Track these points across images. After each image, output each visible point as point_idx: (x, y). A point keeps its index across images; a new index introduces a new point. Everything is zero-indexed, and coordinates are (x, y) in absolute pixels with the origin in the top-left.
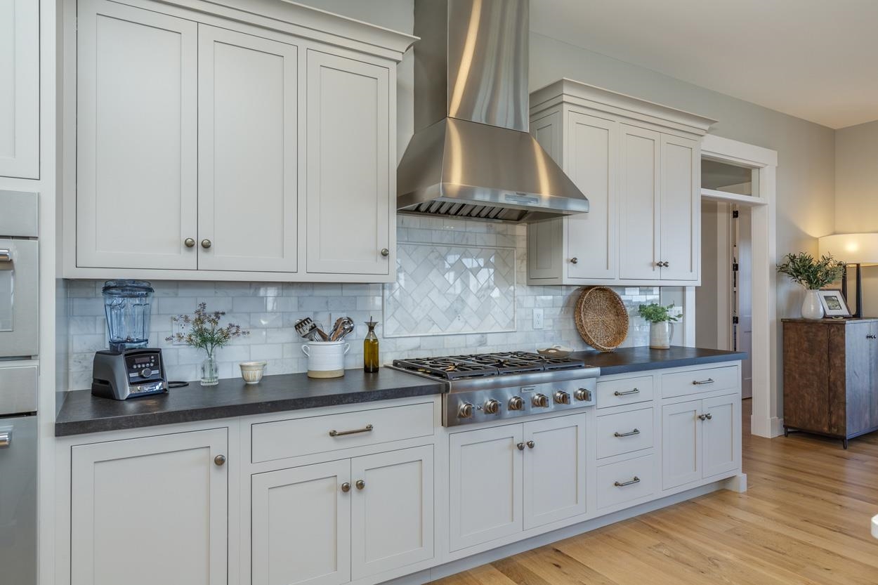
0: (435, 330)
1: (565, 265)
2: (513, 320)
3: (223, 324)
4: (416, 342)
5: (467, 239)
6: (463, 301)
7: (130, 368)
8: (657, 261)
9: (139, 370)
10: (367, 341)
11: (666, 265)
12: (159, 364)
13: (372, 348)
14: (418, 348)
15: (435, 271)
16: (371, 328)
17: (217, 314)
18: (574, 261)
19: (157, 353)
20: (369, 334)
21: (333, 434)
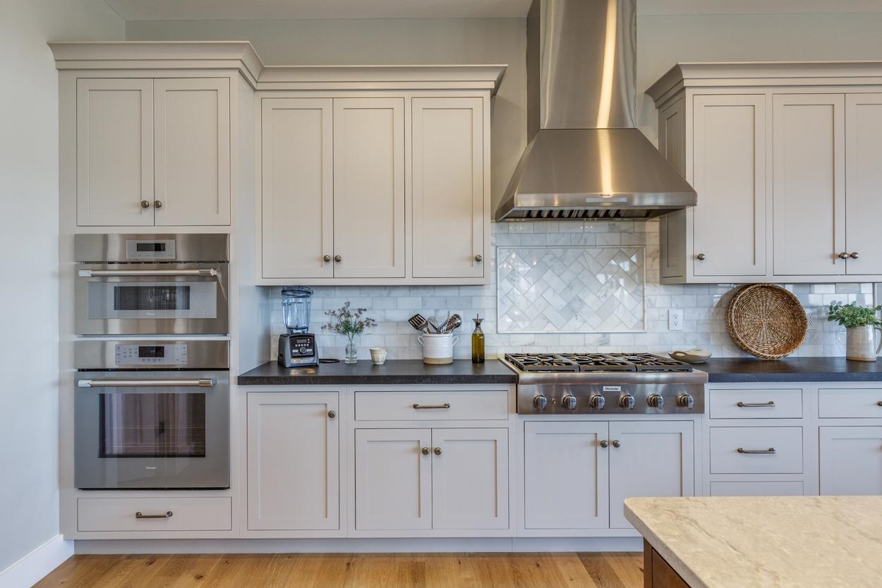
0: (550, 328)
1: (689, 263)
2: (643, 321)
3: (363, 317)
4: (531, 338)
5: (585, 240)
6: (580, 300)
7: (293, 347)
8: (838, 252)
9: (299, 348)
10: (474, 335)
11: (853, 256)
12: (312, 345)
13: (478, 341)
14: (533, 344)
15: (550, 272)
16: (478, 324)
17: (360, 310)
18: (700, 258)
19: (312, 337)
20: (476, 329)
21: (415, 407)
